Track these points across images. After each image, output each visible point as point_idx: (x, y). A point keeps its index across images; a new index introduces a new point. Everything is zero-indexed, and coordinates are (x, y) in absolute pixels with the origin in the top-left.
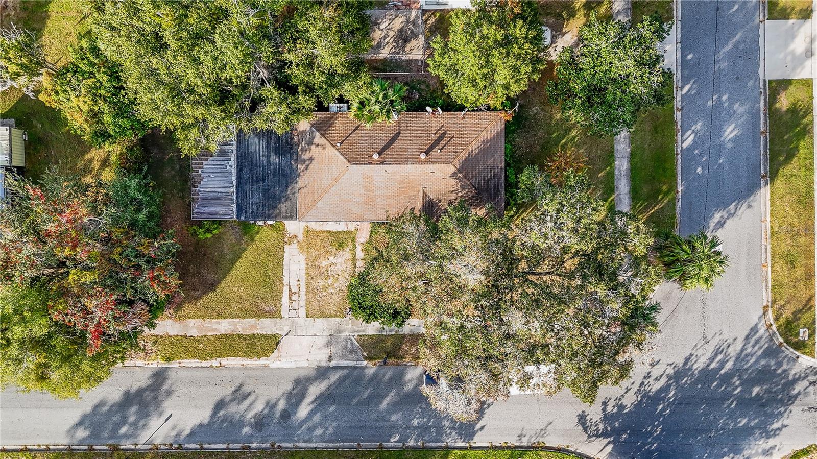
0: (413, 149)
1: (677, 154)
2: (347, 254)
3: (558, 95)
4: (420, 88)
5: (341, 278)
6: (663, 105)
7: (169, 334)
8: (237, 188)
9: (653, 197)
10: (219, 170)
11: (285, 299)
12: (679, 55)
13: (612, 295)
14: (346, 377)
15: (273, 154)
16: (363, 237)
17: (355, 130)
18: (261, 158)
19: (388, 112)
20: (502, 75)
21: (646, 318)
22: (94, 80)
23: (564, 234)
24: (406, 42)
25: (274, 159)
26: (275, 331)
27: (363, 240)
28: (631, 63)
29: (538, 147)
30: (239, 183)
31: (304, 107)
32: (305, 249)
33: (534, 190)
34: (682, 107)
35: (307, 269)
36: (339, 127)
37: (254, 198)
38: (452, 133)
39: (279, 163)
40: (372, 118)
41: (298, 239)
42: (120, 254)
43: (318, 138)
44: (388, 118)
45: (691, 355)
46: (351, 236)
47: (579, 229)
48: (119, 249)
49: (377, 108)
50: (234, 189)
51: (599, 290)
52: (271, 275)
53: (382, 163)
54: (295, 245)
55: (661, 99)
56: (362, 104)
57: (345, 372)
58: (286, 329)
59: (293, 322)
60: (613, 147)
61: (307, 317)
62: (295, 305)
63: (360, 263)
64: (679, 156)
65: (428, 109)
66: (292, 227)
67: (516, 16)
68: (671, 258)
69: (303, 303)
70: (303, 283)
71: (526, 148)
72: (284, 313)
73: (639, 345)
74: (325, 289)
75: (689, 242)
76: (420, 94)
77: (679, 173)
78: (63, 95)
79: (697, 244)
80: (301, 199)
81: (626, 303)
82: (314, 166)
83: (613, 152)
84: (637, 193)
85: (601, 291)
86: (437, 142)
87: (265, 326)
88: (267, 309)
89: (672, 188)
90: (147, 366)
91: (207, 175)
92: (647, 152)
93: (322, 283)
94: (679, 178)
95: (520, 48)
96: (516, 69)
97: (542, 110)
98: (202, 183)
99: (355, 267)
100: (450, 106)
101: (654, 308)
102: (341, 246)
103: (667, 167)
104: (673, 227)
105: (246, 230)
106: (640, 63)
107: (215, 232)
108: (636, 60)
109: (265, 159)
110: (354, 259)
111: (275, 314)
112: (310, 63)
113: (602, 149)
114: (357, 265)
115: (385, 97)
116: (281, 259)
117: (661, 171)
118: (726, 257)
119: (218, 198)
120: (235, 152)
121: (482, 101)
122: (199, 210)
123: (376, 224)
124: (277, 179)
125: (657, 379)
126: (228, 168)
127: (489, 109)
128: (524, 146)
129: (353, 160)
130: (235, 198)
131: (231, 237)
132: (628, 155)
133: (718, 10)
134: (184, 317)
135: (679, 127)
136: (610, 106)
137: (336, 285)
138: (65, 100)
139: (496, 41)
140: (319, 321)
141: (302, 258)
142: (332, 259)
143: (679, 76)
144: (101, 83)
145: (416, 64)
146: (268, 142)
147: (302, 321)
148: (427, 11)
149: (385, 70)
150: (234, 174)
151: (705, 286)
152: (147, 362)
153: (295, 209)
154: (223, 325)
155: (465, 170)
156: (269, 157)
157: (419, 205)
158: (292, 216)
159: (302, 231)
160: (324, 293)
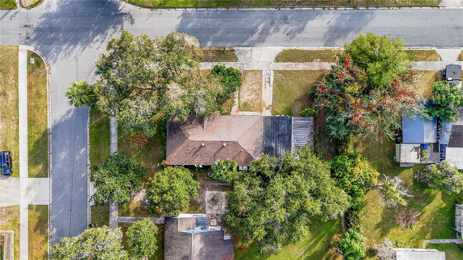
0: (208, 148)
1: (89, 144)
2: (242, 100)
3: (142, 172)
4: (207, 177)
5: (246, 89)
6: (94, 166)
7: (327, 63)
8: (291, 131)
9: (99, 126)
10: (300, 140)
11: (272, 79)
12: (88, 190)
13: (114, 79)
14: (243, 41)
15: (274, 147)
16: (235, 108)
17: (235, 157)
18: (279, 145)
19: (219, 165)
20: (164, 179)
21: (101, 69)
22: (351, 181)
23: (135, 106)
24: (213, 199)
25: (273, 145)
26: (277, 64)
27: (235, 107)
28: (107, 183)
29: (152, 149)
30: (290, 134)
31: (254, 166)
32: (262, 103)
33: (149, 126)
34: (87, 166)
35: (261, 93)
36: (242, 159)
37: (283, 127)
38: (190, 155)
39: (271, 143)
40: (226, 163)
41: (265, 108)
42: (339, 100)
43: (251, 153)
44: (219, 162)
45: (82, 52)
46: (240, 109)
47: (128, 108)
48: (340, 102)
49: (224, 167)
50: (292, 131)
51: (120, 81)
52: (278, 91)
53: (222, 142)
54: (267, 105)
55: (95, 168)
56: (231, 169)
57: (244, 44)
58: (272, 65)
59: (268, 68)
60: (118, 148)
61: (262, 71)
62: (267, 76)
63: (237, 96)
64: (88, 144)
65: (201, 166)
66: (268, 113)
67: (158, 204)
68: (90, 96)
69: (264, 77)
70: (264, 86)
71: (158, 149)
72: (272, 72)
73: (104, 57)
74: (253, 84)
75: (82, 103)
76: (207, 175)
77: (88, 136)
78: (367, 174)
79: (79, 102)
80: (262, 126)
81: (109, 75)
82: (254, 141)
83: (118, 146)
84: (107, 127)
85: (119, 81)
86: (197, 151)
87: (281, 66)
88: (281, 74)
89: (91, 128)
90: (339, 48)
91: (305, 138)
92: (102, 146)
93: (255, 87)
94: (88, 133)
95: (156, 191)
96: (158, 181)
97: (150, 166)
98: (308, 134)
99: (239, 94)
100: (191, 168)
101: (98, 73)
102: (245, 104)
103: (94, 139)
104: (91, 111)
105: (290, 112)
106: (103, 183)
107: (303, 111)
108: (105, 184)
109: (278, 145)
110: (239, 98)
111: (276, 72)
112: (250, 186)
113: (123, 147)
114: (238, 95)
115: (220, 172)
116: (274, 98)
117: (96, 137)
118: (66, 96)
119: (300, 127)
120: (292, 148)
121: (175, 170)
122: (310, 121)
123: (228, 114)
124: (273, 136)
125: (98, 40)
126: (295, 141)
127: (173, 166)
128: (159, 150)
129: (236, 143)
130: (293, 127)
131: (297, 108)
132: (111, 145)
133: (71, 210)
134: (321, 71)
135: (88, 157)
136: (117, 165)
137: (248, 86)
138: (366, 172)
139: (167, 194)
140: (256, 69)
141: (264, 98)
142: (250, 98)
143: (88, 180)
144: (349, 179)
145: (209, 188)
146: (276, 152)
147: (264, 69)
148: (203, 213)
149: (224, 186)
150: (293, 138)
151: (76, 83)
152: (339, 49)
153: (265, 121)
154: (302, 67)
155: (184, 137)
156: (276, 146)
157: (206, 122)
158: (266, 118)
159: (264, 111)
160: (253, 82)
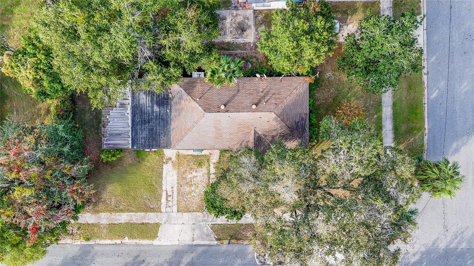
0: (247, 102)
1: (425, 104)
2: (204, 170)
3: (344, 65)
4: (252, 61)
5: (200, 186)
6: (417, 72)
7: (89, 223)
8: (132, 128)
9: (410, 131)
10: (120, 116)
11: (163, 200)
12: (425, 38)
13: (387, 207)
14: (204, 252)
15: (155, 106)
16: (215, 158)
17: (209, 90)
18: (148, 108)
19: (231, 77)
20: (309, 53)
21: (409, 219)
22: (36, 59)
23: (353, 164)
24: (243, 31)
25: (156, 108)
26: (157, 221)
27: (215, 161)
28: (397, 44)
29: (331, 99)
30: (133, 124)
31: (174, 76)
32: (177, 167)
33: (331, 132)
34: (428, 72)
35: (178, 180)
36: (199, 88)
37: (143, 134)
38: (274, 91)
39: (159, 111)
40: (221, 81)
41: (172, 160)
42: (51, 175)
43: (186, 96)
44: (231, 82)
45: (438, 239)
46: (208, 158)
47: (364, 161)
48: (51, 172)
49: (223, 75)
50: (130, 129)
51: (377, 203)
52: (155, 184)
53: (227, 111)
54: (170, 165)
55: (415, 68)
56: (214, 72)
57: (203, 248)
58: (164, 219)
59: (168, 215)
60: (381, 99)
61: (178, 212)
62: (170, 204)
63: (212, 176)
64: (426, 105)
65: (258, 75)
66: (168, 153)
67: (317, 14)
68: (425, 177)
69: (175, 202)
70: (175, 189)
71: (323, 100)
72: (163, 209)
73: (405, 240)
74: (190, 193)
75: (437, 166)
76: (252, 64)
77: (426, 116)
78: (16, 69)
79: (443, 168)
80: (174, 135)
81: (396, 211)
82: (183, 113)
83: (381, 103)
84: (397, 130)
85: (379, 204)
86: (264, 97)
87: (151, 218)
88: (152, 206)
89: (422, 128)
90: (74, 243)
91: (113, 119)
92: (404, 103)
93: (188, 189)
94: (426, 120)
95: (320, 35)
96: (317, 49)
97: (333, 75)
98: (109, 124)
99: (209, 179)
100: (272, 73)
101: (414, 212)
102: (200, 164)
103: (418, 112)
104: (422, 153)
105: (139, 155)
106: (403, 45)
107: (118, 156)
108: (400, 42)
109: (150, 109)
110: (209, 174)
111: (156, 210)
112: (178, 46)
113: (374, 101)
114: (211, 177)
115: (229, 68)
116: (161, 173)
117: (414, 115)
118: (463, 177)
119: (120, 134)
120: (130, 104)
121: (295, 70)
122: (107, 142)
123: (223, 151)
124: (158, 122)
125: (413, 255)
126: (126, 114)
127: (298, 75)
128: (321, 99)
129: (207, 109)
130: (130, 134)
131: (129, 159)
132: (391, 104)
133: (451, 8)
134: (97, 212)
135: (426, 85)
136: (381, 73)
137: (197, 191)
138: (18, 72)
139: (303, 31)
140: (186, 214)
141: (175, 172)
142: (194, 174)
143: (426, 50)
144: (41, 60)
145: (249, 45)
146: (152, 98)
147: (174, 214)
148: (256, 10)
149: (229, 50)
150: (130, 119)
151: (449, 196)
152: (74, 241)
153: (169, 142)
154: (123, 217)
155: (282, 117)
156: (153, 107)
157: (251, 139)
158: (168, 146)
159: (175, 155)
160: (189, 196)
